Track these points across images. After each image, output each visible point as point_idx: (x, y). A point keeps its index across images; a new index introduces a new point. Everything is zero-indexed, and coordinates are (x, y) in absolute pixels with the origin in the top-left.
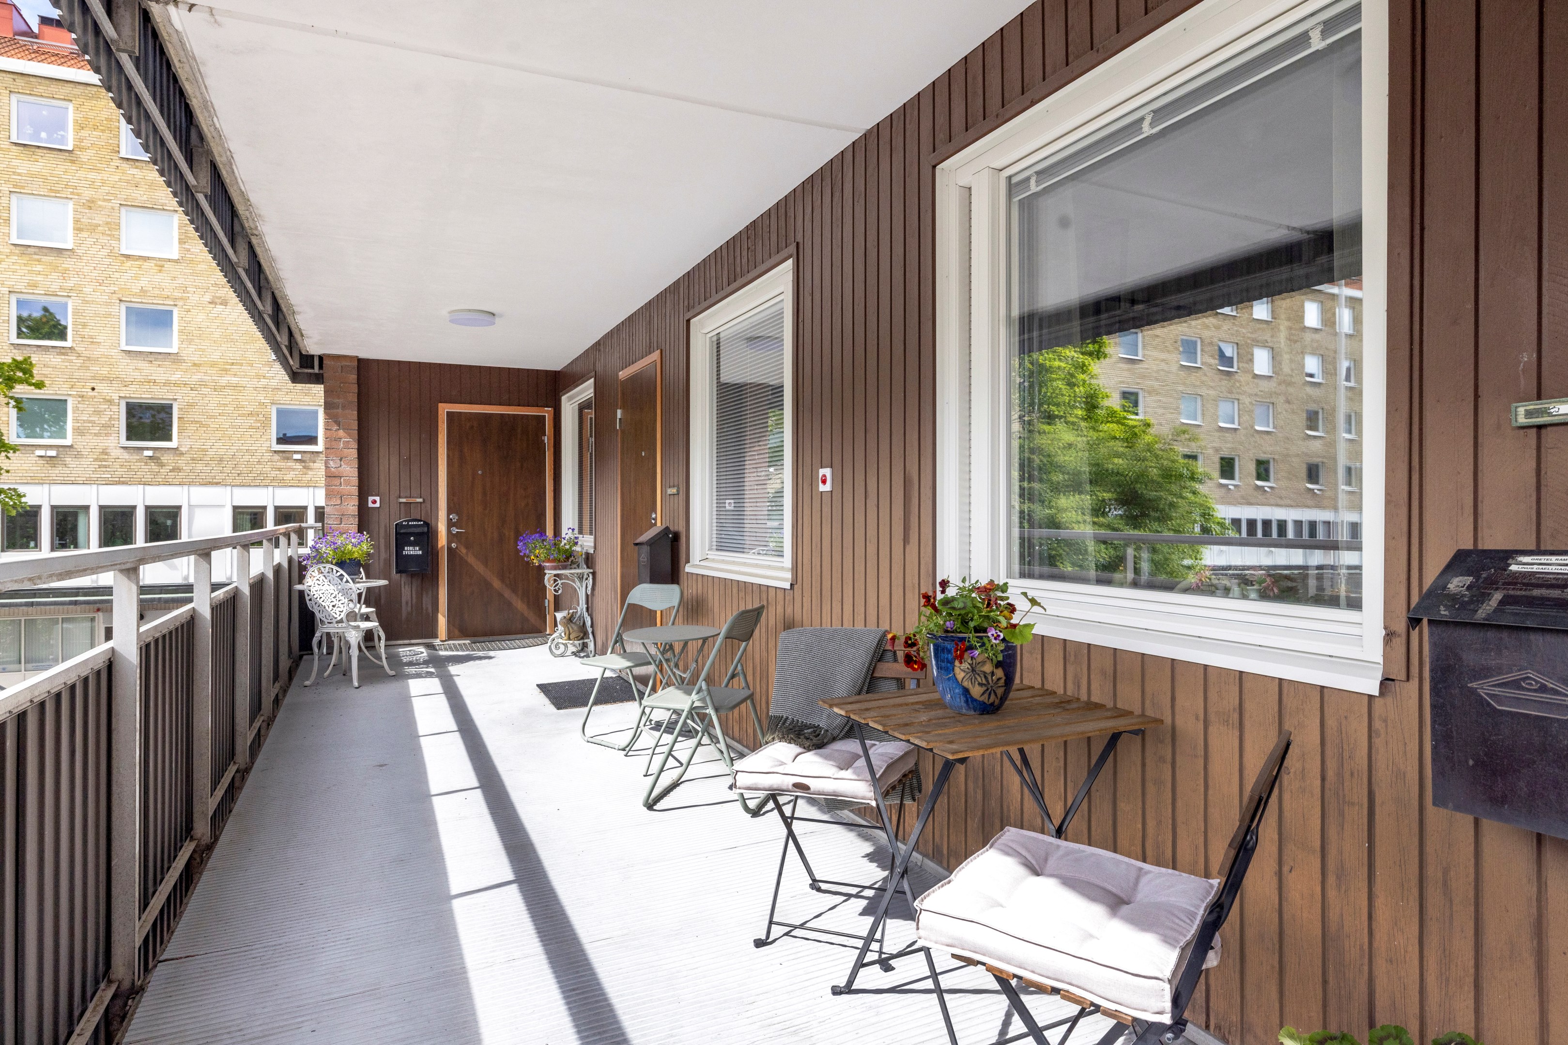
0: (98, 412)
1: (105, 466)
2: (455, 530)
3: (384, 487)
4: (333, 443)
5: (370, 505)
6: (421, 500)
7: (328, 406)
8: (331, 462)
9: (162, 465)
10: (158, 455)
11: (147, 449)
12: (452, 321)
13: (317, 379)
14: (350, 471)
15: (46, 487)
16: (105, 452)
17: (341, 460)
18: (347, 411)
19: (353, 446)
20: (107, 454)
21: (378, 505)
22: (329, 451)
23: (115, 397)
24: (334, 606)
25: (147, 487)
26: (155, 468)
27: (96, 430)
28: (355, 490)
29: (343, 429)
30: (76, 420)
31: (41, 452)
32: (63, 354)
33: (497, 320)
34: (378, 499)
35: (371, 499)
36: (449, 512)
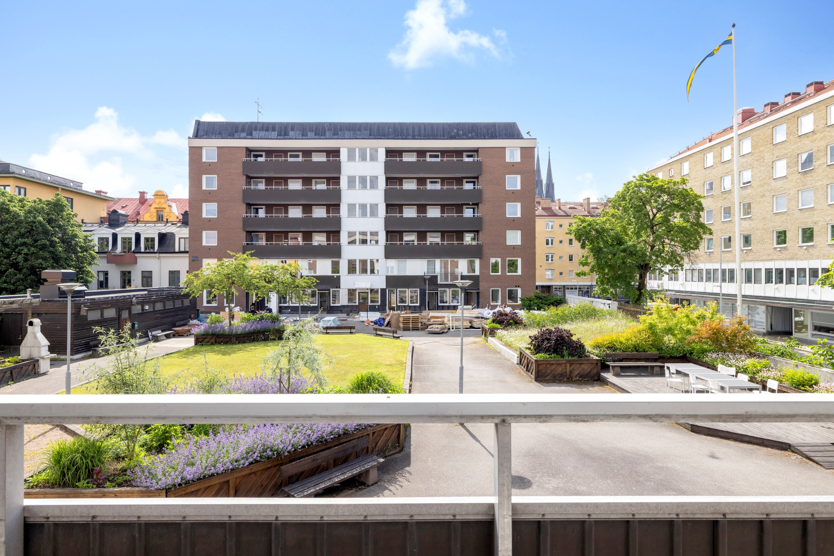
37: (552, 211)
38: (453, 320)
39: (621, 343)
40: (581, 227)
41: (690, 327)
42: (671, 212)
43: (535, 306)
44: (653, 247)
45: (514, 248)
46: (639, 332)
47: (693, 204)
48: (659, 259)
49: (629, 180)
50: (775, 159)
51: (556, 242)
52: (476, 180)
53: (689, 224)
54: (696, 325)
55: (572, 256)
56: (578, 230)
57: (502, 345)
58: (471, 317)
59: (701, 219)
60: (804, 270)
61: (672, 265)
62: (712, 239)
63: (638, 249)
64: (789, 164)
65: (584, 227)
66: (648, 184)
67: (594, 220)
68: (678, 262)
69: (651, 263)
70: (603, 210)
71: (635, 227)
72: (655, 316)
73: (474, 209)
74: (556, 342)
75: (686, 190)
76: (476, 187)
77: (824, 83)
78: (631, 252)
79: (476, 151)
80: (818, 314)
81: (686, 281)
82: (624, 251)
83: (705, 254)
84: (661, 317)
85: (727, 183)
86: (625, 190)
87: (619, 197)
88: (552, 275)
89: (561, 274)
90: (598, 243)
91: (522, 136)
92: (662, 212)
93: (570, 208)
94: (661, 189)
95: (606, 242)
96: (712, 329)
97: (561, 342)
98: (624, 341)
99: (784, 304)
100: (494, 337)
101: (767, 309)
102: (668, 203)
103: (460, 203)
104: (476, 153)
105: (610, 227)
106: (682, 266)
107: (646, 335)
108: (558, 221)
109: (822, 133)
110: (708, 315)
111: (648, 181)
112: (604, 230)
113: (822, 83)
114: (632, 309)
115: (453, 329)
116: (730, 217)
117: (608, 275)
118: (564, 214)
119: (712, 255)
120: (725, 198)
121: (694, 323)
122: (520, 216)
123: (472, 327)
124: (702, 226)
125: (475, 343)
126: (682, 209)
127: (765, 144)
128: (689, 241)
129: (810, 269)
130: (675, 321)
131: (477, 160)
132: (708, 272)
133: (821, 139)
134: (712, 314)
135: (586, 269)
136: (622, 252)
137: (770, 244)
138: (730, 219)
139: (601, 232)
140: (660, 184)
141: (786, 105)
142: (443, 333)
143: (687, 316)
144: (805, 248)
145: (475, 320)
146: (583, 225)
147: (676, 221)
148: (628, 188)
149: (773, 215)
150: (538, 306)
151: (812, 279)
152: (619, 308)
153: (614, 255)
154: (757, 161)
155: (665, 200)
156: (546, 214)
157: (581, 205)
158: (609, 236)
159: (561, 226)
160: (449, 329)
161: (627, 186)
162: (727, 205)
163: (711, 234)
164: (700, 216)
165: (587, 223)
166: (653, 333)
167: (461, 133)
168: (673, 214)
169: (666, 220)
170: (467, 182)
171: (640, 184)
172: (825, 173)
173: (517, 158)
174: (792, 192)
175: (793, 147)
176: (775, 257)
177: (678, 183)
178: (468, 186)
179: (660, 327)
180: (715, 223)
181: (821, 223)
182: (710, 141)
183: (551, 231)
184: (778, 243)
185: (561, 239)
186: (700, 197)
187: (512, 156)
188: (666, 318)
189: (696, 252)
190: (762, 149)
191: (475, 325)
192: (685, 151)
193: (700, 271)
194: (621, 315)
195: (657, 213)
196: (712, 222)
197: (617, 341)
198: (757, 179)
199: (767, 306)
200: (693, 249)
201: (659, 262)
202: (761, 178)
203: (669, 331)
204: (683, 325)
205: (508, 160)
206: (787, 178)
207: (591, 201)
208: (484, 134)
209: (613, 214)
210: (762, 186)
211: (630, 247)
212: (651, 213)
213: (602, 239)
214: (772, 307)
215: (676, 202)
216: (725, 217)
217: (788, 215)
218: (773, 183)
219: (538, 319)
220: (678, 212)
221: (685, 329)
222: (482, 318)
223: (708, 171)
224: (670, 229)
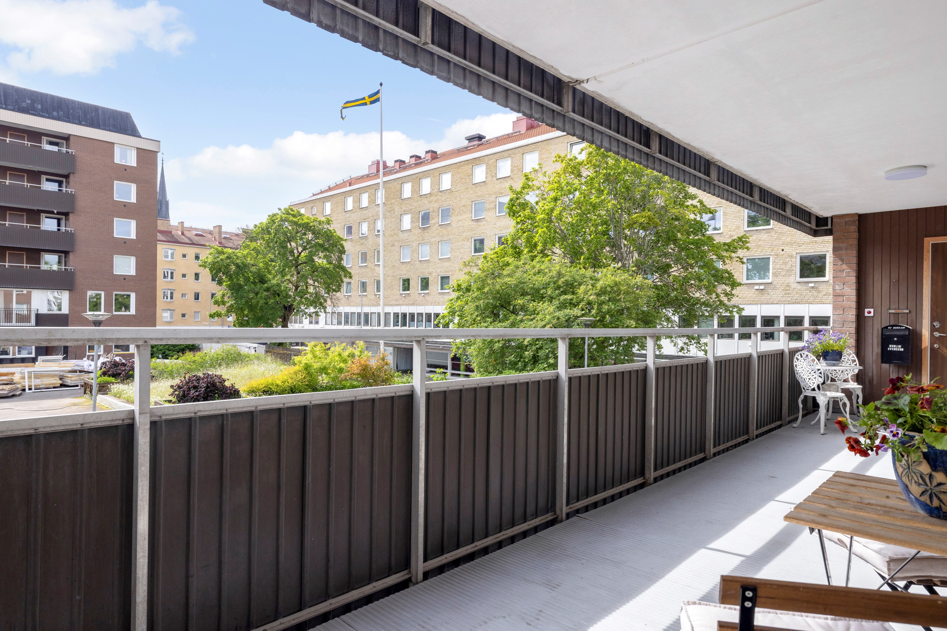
0: (785, 263)
1: (788, 294)
2: (937, 334)
3: (877, 302)
4: (839, 273)
5: (866, 314)
6: (907, 311)
7: (835, 249)
8: (837, 287)
9: (819, 292)
10: (817, 285)
11: (811, 282)
12: (886, 179)
13: (829, 232)
14: (851, 292)
15: (759, 305)
16: (788, 286)
17: (844, 285)
18: (849, 251)
19: (852, 275)
20: (789, 286)
21: (872, 314)
22: (835, 279)
23: (794, 253)
24: (809, 379)
25: (811, 305)
26: (815, 294)
27: (783, 273)
28: (853, 305)
29: (846, 264)
30: (774, 268)
31: (757, 287)
32: (768, 233)
33: (929, 171)
34: (872, 310)
35: (867, 310)
36: (933, 319)
37: (173, 236)
38: (30, 377)
39: (277, 385)
40: (219, 259)
41: (342, 365)
42: (316, 252)
43: (159, 353)
44: (297, 287)
45: (125, 279)
46: (296, 373)
47: (336, 246)
48: (303, 300)
49: (275, 212)
50: (402, 213)
51: (177, 275)
52: (64, 180)
53: (332, 266)
54: (347, 363)
55: (198, 294)
56: (214, 263)
57: (124, 402)
58: (63, 371)
59: (342, 262)
60: (421, 314)
61: (315, 307)
62: (351, 283)
63: (282, 288)
64: (413, 219)
65: (222, 260)
66: (295, 219)
67: (234, 252)
68: (321, 304)
69: (295, 303)
70: (244, 242)
71: (280, 265)
72: (309, 356)
73: (59, 220)
74: (206, 390)
75: (330, 231)
76: (64, 189)
77: (438, 153)
78: (275, 291)
79: (67, 138)
80: (430, 353)
81: (326, 324)
82: (267, 290)
83: (344, 297)
84: (315, 357)
85: (365, 228)
86: (269, 223)
87: (263, 229)
88: (171, 317)
89: (183, 315)
90: (238, 280)
91: (139, 133)
92: (307, 251)
93: (197, 235)
94: (307, 227)
95: (247, 279)
96: (361, 365)
97: (213, 389)
98: (280, 384)
99: (407, 345)
100: (107, 394)
101: (394, 350)
102: (313, 242)
103: (35, 208)
104: (65, 142)
105: (252, 262)
106: (325, 308)
107: (302, 376)
108: (180, 250)
109: (436, 196)
110: (357, 353)
111: (294, 216)
112: (245, 266)
113: (436, 152)
114: (282, 352)
115: (30, 389)
116: (365, 262)
117: (247, 316)
118: (188, 242)
119: (350, 298)
120: (362, 244)
121: (345, 361)
122: (135, 238)
123: (62, 385)
124: (343, 269)
125: (75, 405)
126: (326, 249)
127: (396, 197)
128: (332, 284)
129: (426, 314)
130: (328, 360)
131: (67, 152)
132: (346, 315)
133: (435, 201)
134: (361, 351)
135: (222, 309)
136: (265, 291)
137: (397, 290)
138: (366, 264)
139: (242, 268)
140: (306, 221)
141: (411, 165)
142: (13, 396)
143: (340, 355)
144: (423, 295)
145: (70, 375)
146: (221, 257)
147: (320, 261)
148: (273, 221)
149: (401, 264)
150: (164, 353)
151: (427, 323)
152: (267, 352)
153: (257, 294)
154: (389, 211)
155: (310, 239)
156: (164, 239)
157: (211, 233)
158: (251, 272)
159: (184, 256)
160: (24, 390)
161: (272, 219)
162: (364, 251)
163: (351, 277)
164: (342, 259)
165: (226, 255)
166: (309, 373)
167: (39, 107)
168: (318, 254)
169: (310, 260)
170: (48, 180)
171: (286, 218)
172: (437, 232)
173: (132, 161)
174: (414, 245)
175: (416, 204)
176: (401, 302)
177: (323, 222)
178: (51, 187)
179: (315, 367)
180: (353, 267)
181: (434, 274)
182: (350, 185)
183: (171, 262)
184: (404, 290)
185: (184, 273)
186: (342, 239)
187: (124, 156)
188: (320, 358)
189: (338, 294)
190: (393, 201)
191: (69, 382)
192: (326, 191)
193: (339, 314)
194: (269, 359)
195: (302, 251)
196: (350, 266)
197: (273, 384)
198: (389, 229)
199: (395, 347)
200: (336, 292)
201: (303, 303)
202: (392, 229)
203: (324, 370)
204: (336, 363)
205: (117, 160)
206: (411, 232)
207: (223, 230)
208: (79, 117)
209: (255, 248)
210: (392, 236)
211: (273, 286)
212: (295, 251)
213: (243, 275)
214: (398, 348)
215: (320, 241)
216: (362, 262)
217: (411, 265)
218: (401, 235)
219: (170, 368)
220: (322, 252)
221: (338, 367)
222: (81, 371)
223: (348, 215)
224: (315, 269)
